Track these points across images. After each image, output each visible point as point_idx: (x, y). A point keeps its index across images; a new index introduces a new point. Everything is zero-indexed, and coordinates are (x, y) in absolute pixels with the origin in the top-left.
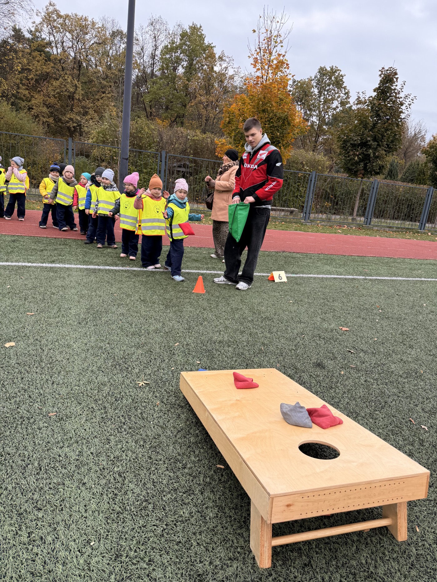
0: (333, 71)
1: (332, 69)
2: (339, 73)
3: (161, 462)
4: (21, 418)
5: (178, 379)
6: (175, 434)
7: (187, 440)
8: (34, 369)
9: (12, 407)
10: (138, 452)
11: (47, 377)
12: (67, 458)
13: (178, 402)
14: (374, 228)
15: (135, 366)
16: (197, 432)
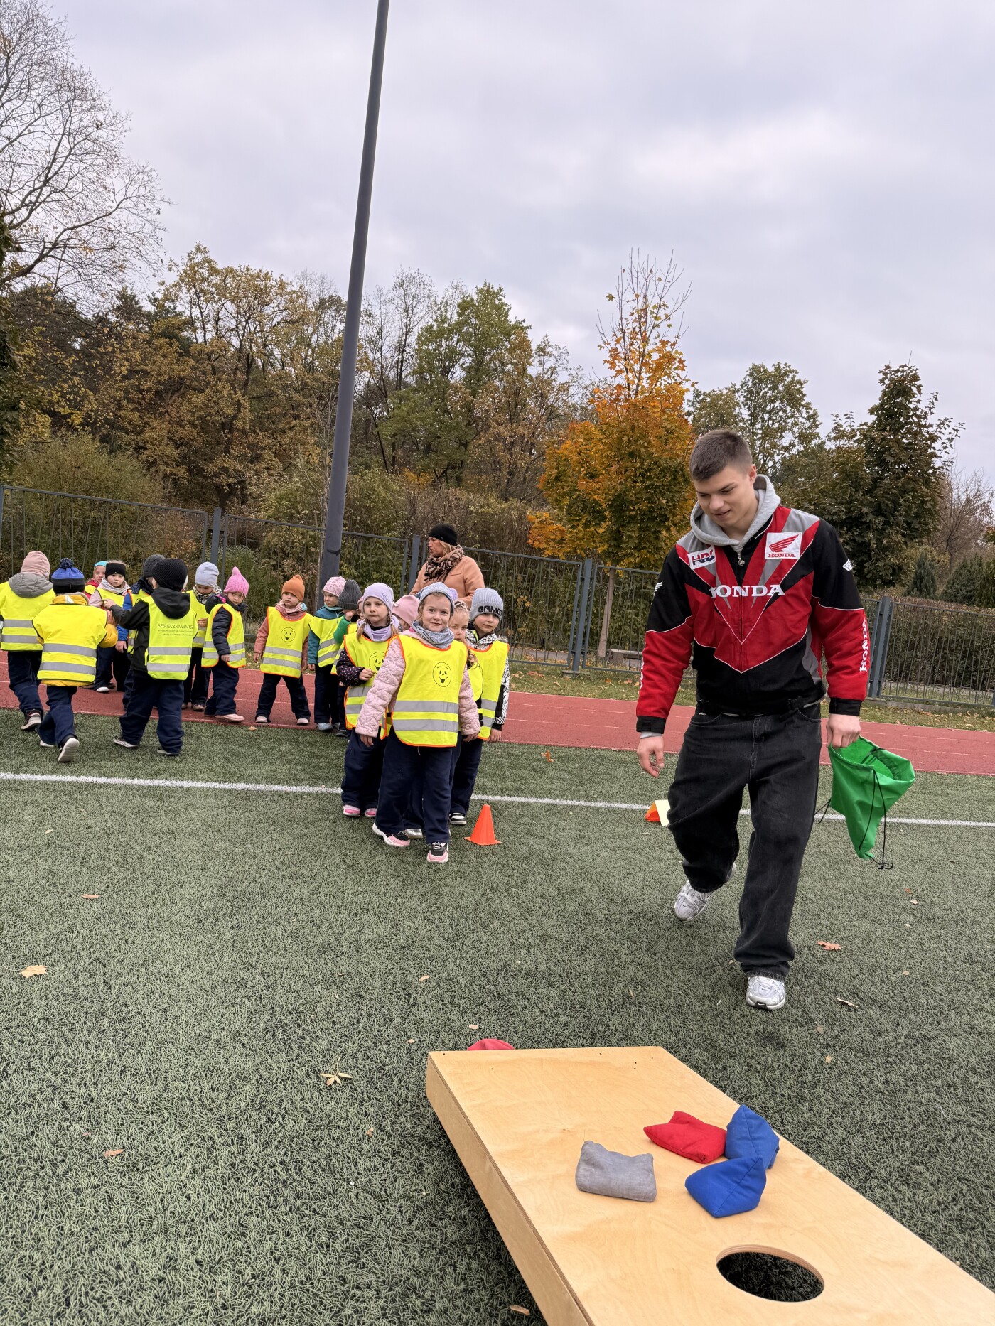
0: (780, 374)
1: (778, 368)
2: (794, 377)
3: (370, 1293)
4: (36, 1161)
5: (422, 1069)
6: (408, 1215)
7: (439, 1234)
8: (83, 1035)
9: (18, 1131)
10: (313, 1262)
11: (110, 1055)
12: (137, 1273)
13: (419, 1129)
14: (890, 704)
15: (319, 1033)
16: (465, 1211)
